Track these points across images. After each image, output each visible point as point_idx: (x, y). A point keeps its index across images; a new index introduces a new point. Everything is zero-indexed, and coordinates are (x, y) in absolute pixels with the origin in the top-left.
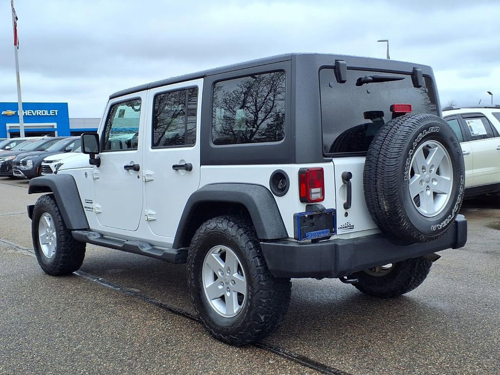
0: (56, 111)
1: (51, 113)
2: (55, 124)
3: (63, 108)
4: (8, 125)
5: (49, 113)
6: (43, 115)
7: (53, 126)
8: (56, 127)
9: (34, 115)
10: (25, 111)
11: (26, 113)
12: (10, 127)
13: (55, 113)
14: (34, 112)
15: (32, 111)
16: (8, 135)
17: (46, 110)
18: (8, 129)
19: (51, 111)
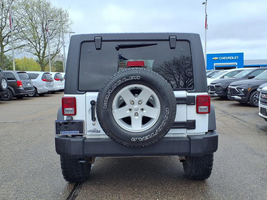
0: (238, 57)
1: (235, 58)
2: (236, 63)
3: (241, 55)
4: (215, 64)
5: (234, 58)
6: (231, 59)
7: (235, 64)
8: (237, 65)
9: (227, 59)
10: (223, 57)
11: (223, 58)
12: (215, 65)
13: (237, 58)
14: (227, 58)
15: (226, 57)
16: (214, 68)
17: (233, 56)
18: (214, 66)
19: (235, 57)
